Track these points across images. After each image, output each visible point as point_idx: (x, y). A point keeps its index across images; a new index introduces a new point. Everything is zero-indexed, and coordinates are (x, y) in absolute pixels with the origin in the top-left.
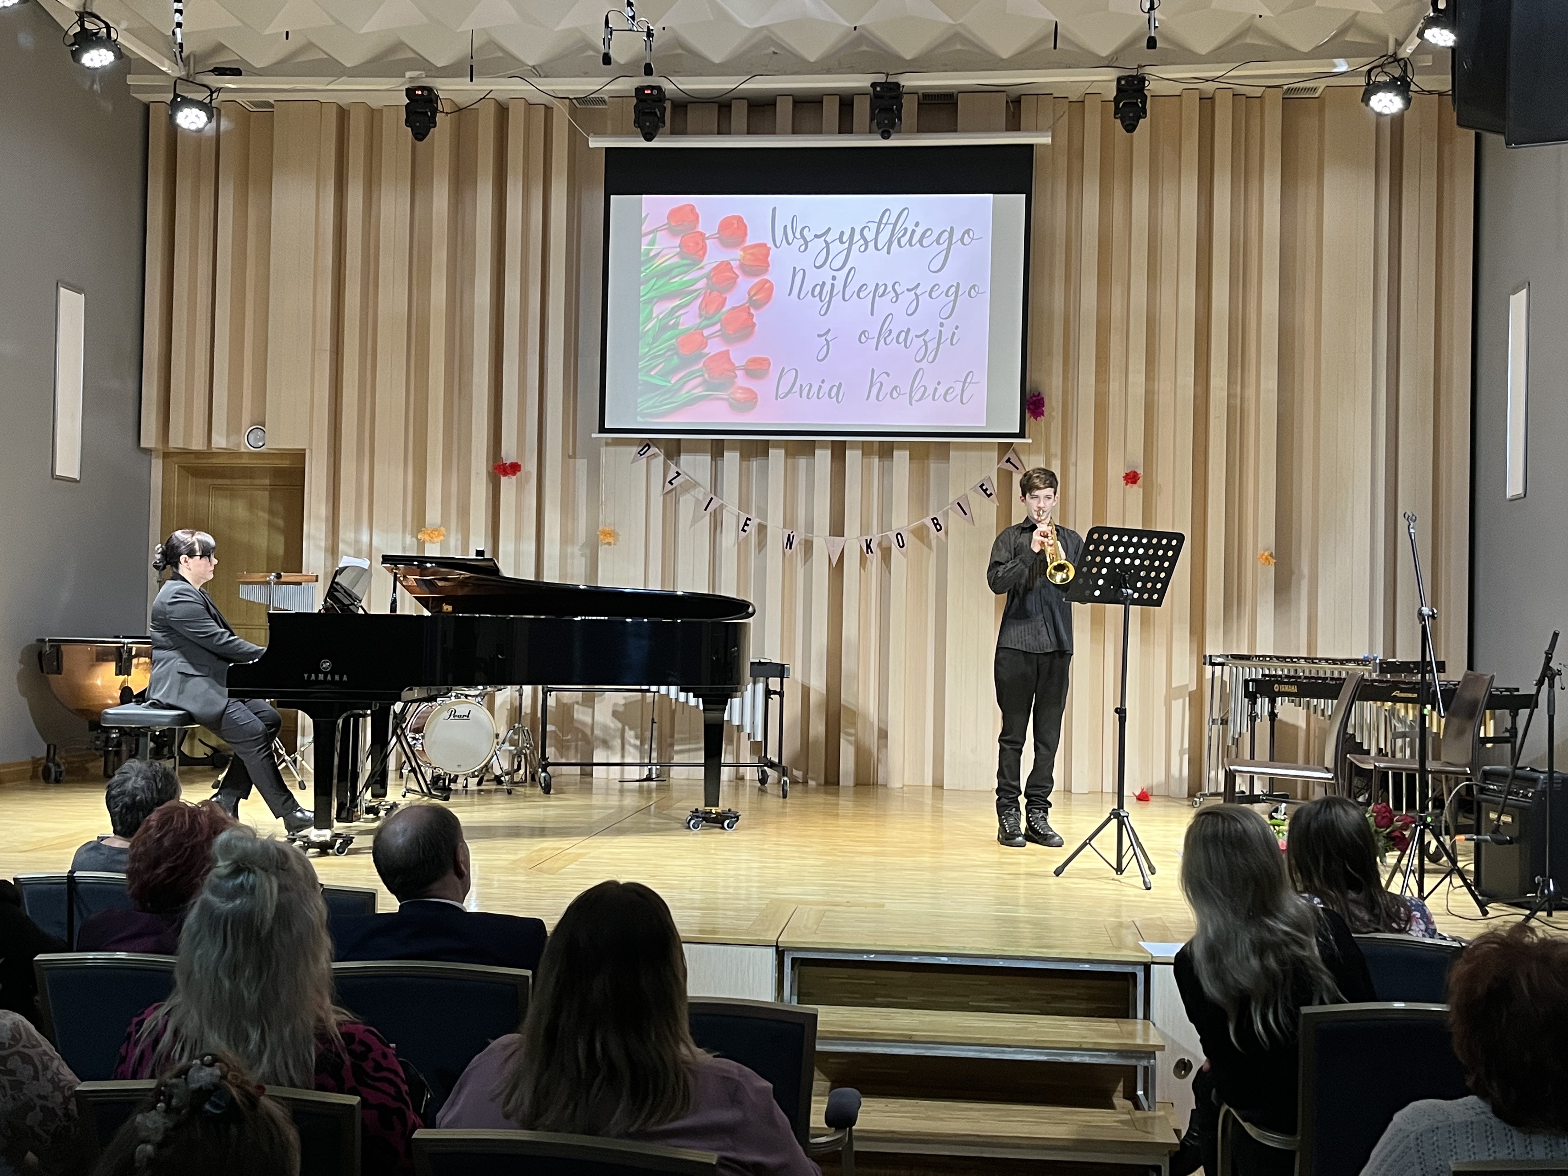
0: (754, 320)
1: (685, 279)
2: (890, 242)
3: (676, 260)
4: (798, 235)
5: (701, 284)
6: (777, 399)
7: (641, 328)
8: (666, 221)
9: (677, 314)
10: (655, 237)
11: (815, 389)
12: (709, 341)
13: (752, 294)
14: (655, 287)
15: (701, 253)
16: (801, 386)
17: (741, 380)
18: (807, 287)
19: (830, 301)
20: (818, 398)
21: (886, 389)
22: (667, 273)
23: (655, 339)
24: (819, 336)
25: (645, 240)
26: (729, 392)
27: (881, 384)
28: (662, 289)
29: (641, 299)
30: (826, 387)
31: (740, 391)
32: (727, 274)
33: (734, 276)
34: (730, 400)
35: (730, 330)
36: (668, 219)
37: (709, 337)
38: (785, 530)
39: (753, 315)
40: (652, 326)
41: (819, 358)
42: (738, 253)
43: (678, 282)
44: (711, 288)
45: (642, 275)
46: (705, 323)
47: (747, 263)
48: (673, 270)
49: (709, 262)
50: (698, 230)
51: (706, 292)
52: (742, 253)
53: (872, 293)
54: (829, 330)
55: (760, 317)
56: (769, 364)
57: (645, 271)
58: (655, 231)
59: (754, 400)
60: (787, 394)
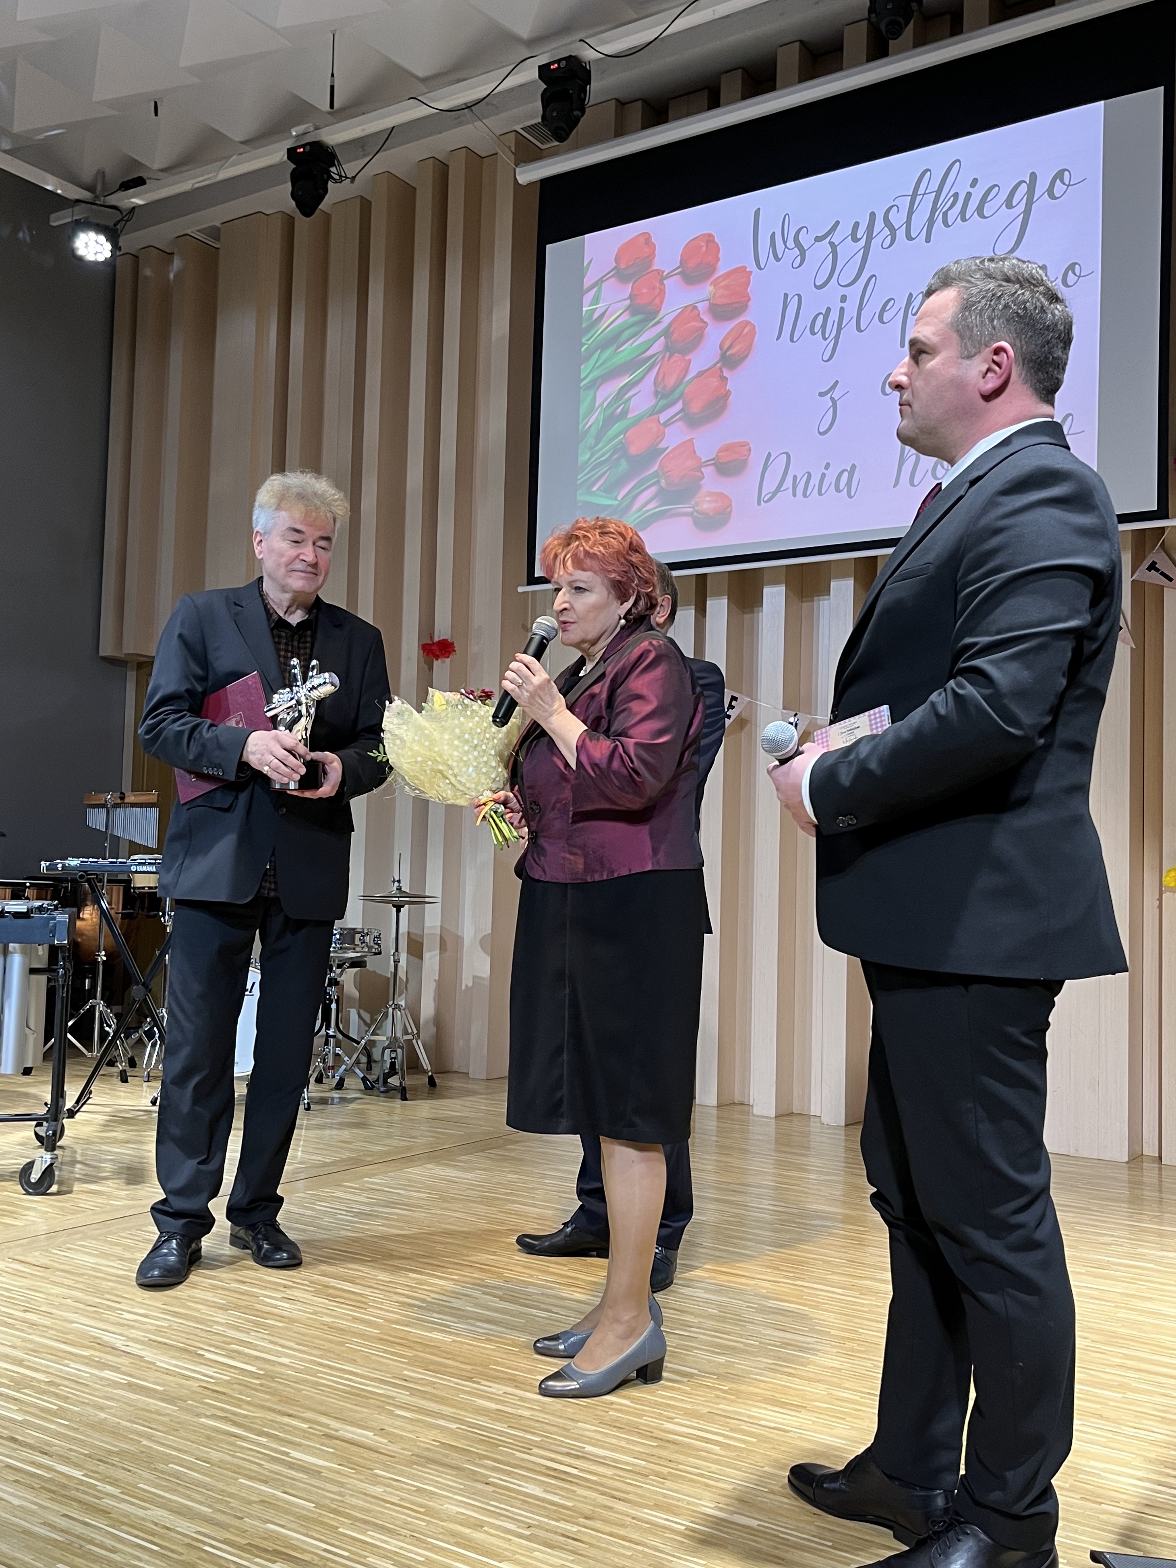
0: (728, 387)
1: (635, 344)
2: (931, 222)
3: (625, 318)
4: (791, 243)
5: (658, 346)
6: (759, 504)
7: (580, 427)
8: (615, 265)
9: (626, 396)
10: (599, 290)
11: (815, 480)
12: (666, 430)
13: (725, 348)
14: (597, 365)
15: (657, 301)
16: (795, 477)
17: (711, 481)
18: (804, 322)
19: (837, 337)
20: (820, 494)
22: (614, 340)
23: (598, 438)
24: (822, 394)
25: (588, 298)
26: (693, 503)
28: (608, 364)
29: (582, 384)
30: (831, 478)
31: (708, 499)
32: (692, 324)
33: (702, 324)
34: (695, 514)
35: (695, 407)
36: (616, 260)
37: (667, 424)
38: (785, 711)
39: (727, 379)
40: (595, 419)
41: (821, 430)
42: (707, 290)
43: (628, 350)
44: (669, 349)
45: (583, 349)
46: (663, 402)
47: (720, 301)
48: (621, 333)
49: (669, 312)
50: (655, 268)
51: (664, 357)
52: (712, 287)
53: (903, 310)
54: (837, 382)
55: (736, 381)
56: (750, 450)
57: (588, 342)
58: (601, 281)
59: (728, 510)
60: (774, 494)
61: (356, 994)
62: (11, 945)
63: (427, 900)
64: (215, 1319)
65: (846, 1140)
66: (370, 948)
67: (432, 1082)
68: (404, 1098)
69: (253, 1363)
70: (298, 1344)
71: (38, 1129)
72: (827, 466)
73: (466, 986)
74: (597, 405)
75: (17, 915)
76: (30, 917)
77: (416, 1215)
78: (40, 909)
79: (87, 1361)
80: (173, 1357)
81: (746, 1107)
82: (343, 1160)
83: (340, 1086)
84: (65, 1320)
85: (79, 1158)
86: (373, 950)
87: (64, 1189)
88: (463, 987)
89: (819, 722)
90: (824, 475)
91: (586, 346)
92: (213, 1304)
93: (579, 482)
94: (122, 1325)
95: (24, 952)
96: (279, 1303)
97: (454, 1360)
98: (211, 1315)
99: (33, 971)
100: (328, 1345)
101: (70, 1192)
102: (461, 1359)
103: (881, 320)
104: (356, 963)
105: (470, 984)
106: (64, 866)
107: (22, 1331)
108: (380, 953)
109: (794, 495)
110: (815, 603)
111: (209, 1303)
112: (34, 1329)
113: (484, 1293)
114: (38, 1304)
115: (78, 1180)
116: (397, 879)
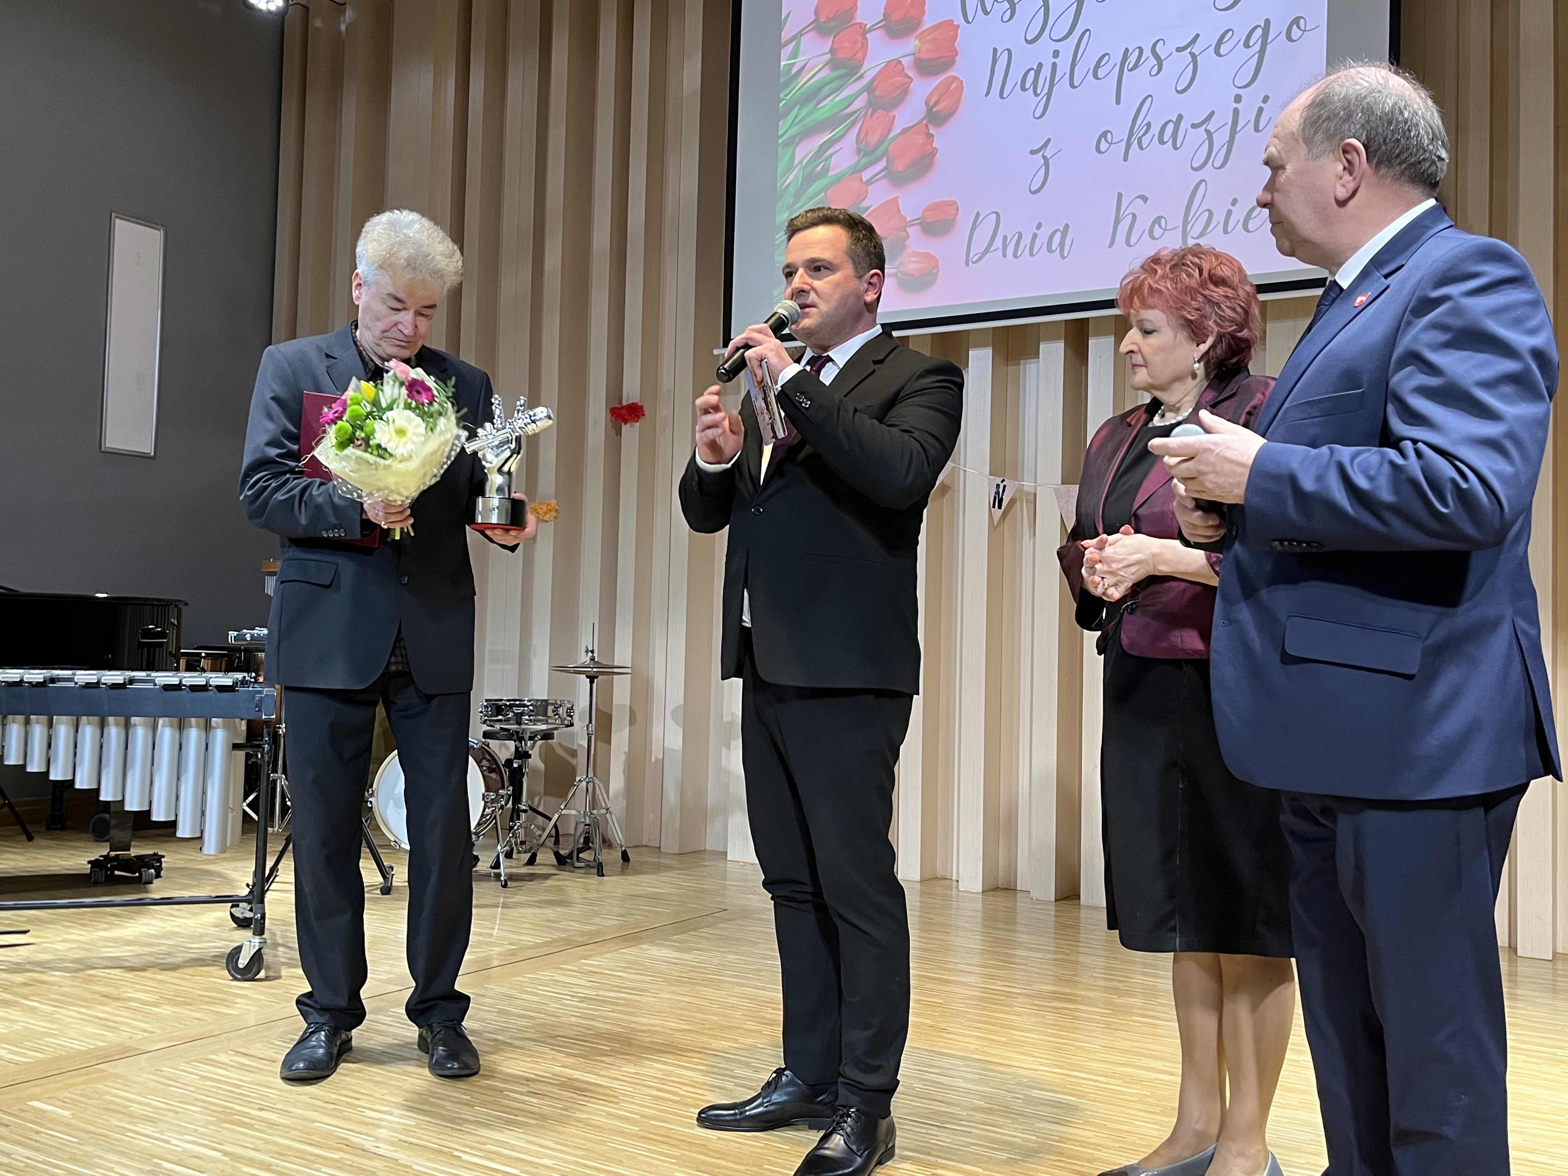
0: (934, 144)
1: (837, 99)
3: (826, 73)
5: (860, 102)
6: (967, 264)
7: (778, 185)
8: (814, 18)
9: (827, 154)
10: (798, 44)
11: (1026, 241)
12: (869, 188)
13: (931, 104)
14: (797, 121)
15: (859, 55)
16: (1005, 237)
17: (916, 241)
18: (1015, 77)
19: (1049, 94)
20: (1031, 254)
21: (1143, 224)
22: (814, 95)
23: (797, 196)
24: (1033, 152)
25: (786, 52)
26: (897, 263)
27: (1134, 215)
28: (808, 120)
29: (780, 141)
30: (1043, 236)
31: (913, 259)
32: (897, 79)
33: (907, 80)
34: (899, 275)
35: (900, 166)
36: (815, 13)
37: (870, 182)
38: (992, 477)
39: (933, 136)
40: (794, 177)
41: (1033, 189)
42: (912, 44)
43: (828, 106)
44: (873, 105)
45: (781, 105)
46: (865, 160)
47: (924, 56)
48: (821, 88)
49: (872, 66)
50: (857, 21)
51: (866, 113)
52: (917, 42)
53: (1118, 66)
54: (1049, 140)
55: (942, 138)
56: (958, 210)
57: (786, 97)
58: (800, 34)
59: (934, 271)
60: (983, 255)
61: (542, 766)
62: (214, 720)
63: (615, 670)
64: (463, 1116)
65: (1056, 916)
66: (563, 720)
67: (625, 857)
68: (601, 874)
69: (514, 1165)
70: (556, 1143)
71: (233, 910)
72: (1039, 226)
73: (656, 758)
74: (796, 163)
75: (221, 689)
76: (234, 691)
77: (645, 999)
78: (244, 682)
79: (338, 1165)
80: (428, 1160)
81: (948, 882)
82: (554, 941)
83: (531, 861)
84: (305, 1119)
85: (280, 941)
86: (566, 722)
87: (272, 974)
88: (653, 760)
89: (1026, 488)
90: (1035, 235)
91: (784, 102)
92: (457, 1100)
93: (777, 242)
94: (368, 1124)
95: (226, 727)
96: (526, 1098)
97: (724, 1159)
98: (458, 1113)
99: (236, 747)
100: (589, 1145)
101: (279, 977)
102: (730, 1158)
103: (1096, 76)
104: (547, 736)
105: (661, 757)
106: (252, 636)
107: (262, 1132)
108: (572, 725)
109: (1004, 255)
110: (1021, 367)
111: (451, 1099)
112: (274, 1130)
113: (737, 1085)
114: (272, 1101)
115: (284, 964)
116: (590, 649)
